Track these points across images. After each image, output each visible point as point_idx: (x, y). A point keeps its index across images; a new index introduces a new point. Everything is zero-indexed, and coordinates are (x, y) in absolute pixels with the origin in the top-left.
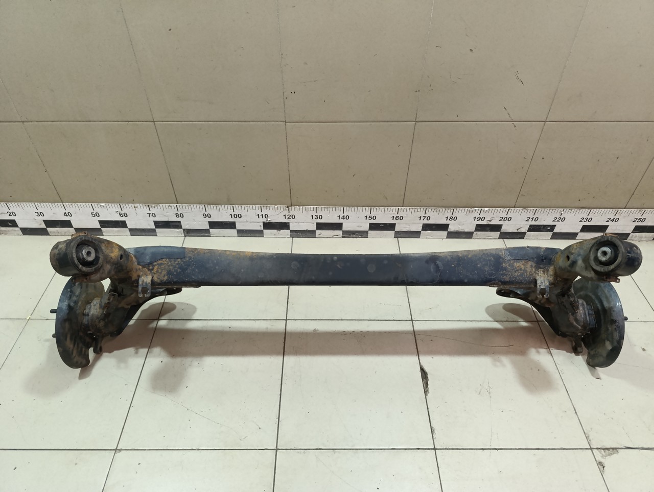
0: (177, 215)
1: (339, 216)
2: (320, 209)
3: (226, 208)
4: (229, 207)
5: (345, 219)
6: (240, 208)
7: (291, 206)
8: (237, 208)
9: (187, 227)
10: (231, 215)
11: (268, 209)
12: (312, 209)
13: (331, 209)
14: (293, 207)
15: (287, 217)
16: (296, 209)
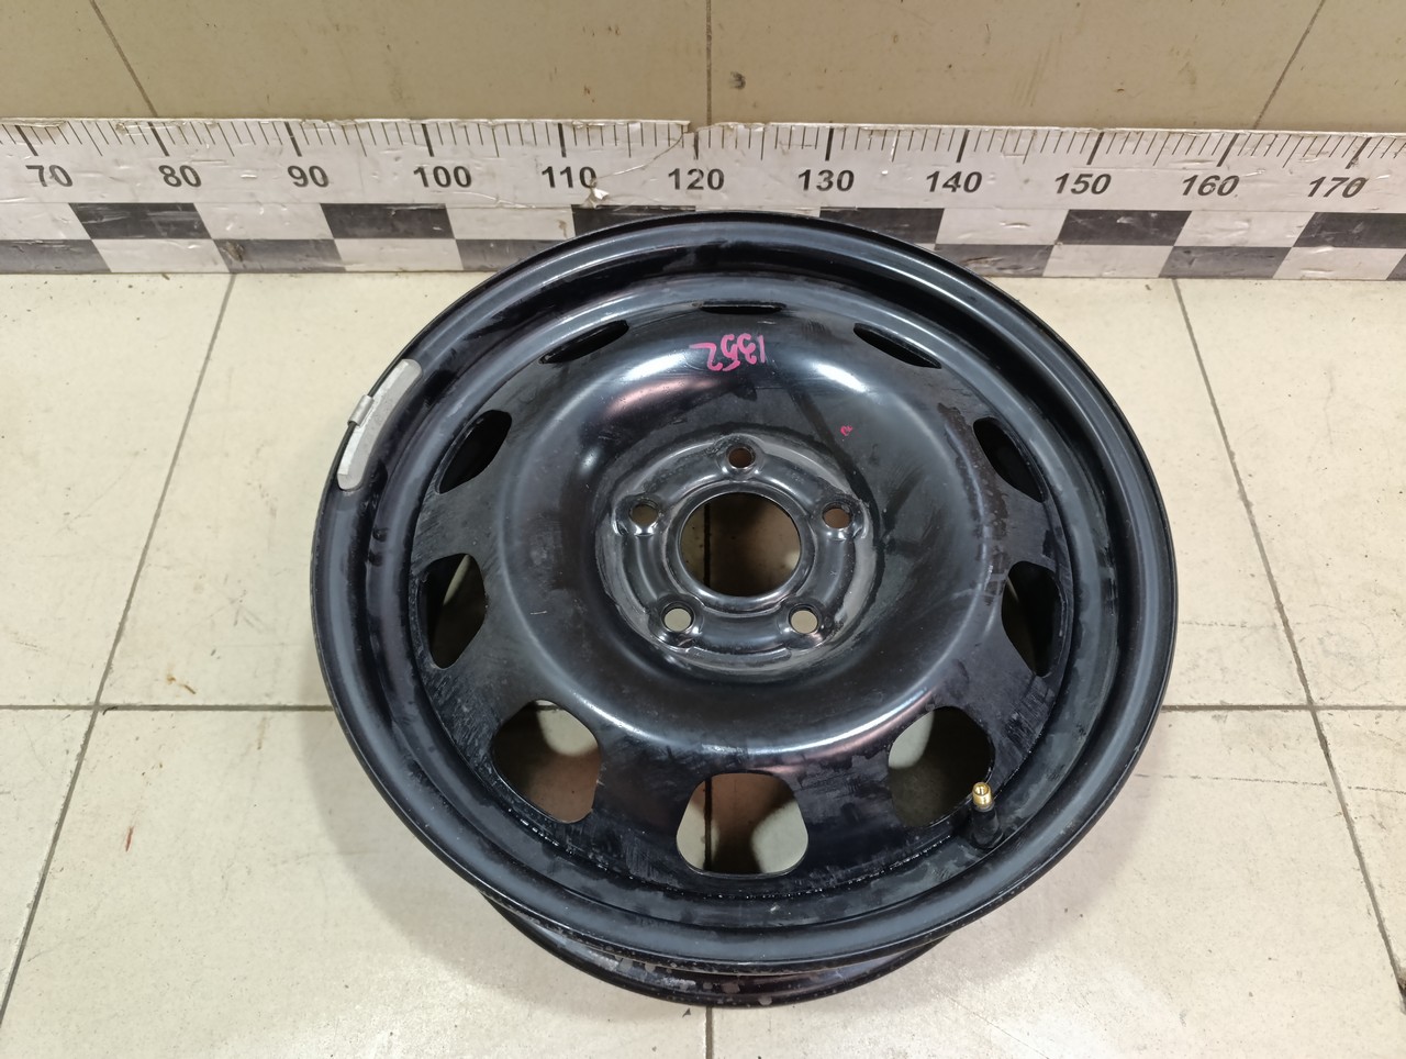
0: (167, 173)
1: (935, 176)
2: (850, 142)
3: (393, 134)
4: (406, 134)
5: (960, 190)
6: (460, 133)
7: (710, 122)
8: (447, 135)
9: (231, 231)
10: (421, 171)
11: (596, 142)
12: (810, 139)
13: (904, 141)
14: (716, 129)
15: (685, 180)
16: (730, 142)
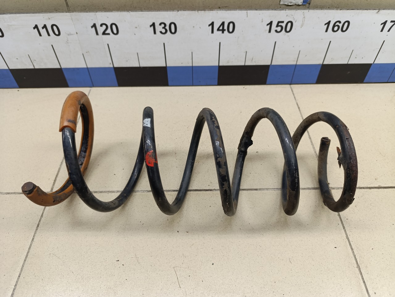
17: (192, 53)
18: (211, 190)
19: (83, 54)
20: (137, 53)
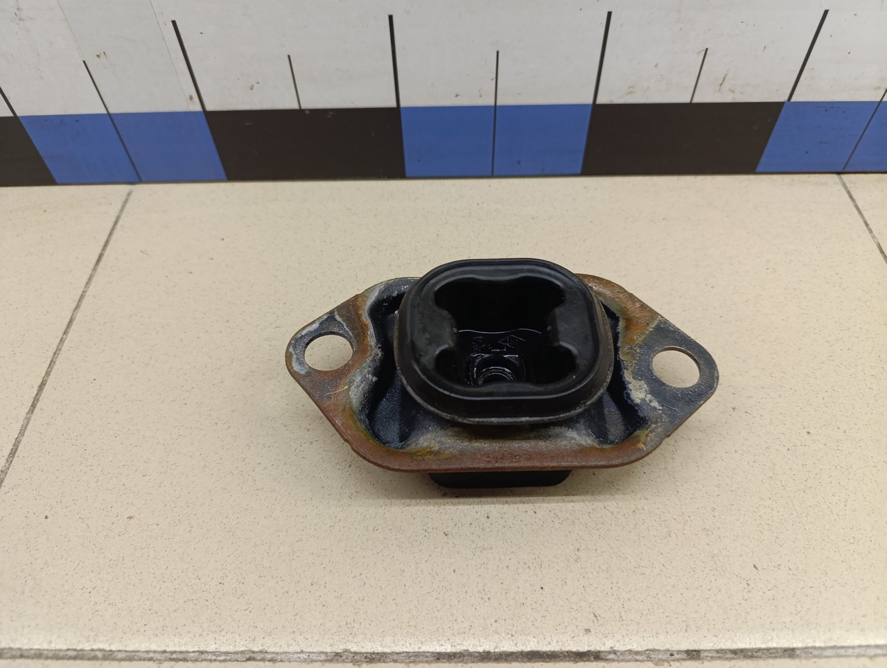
17: (498, 52)
18: (597, 656)
19: (84, 62)
20: (289, 56)
